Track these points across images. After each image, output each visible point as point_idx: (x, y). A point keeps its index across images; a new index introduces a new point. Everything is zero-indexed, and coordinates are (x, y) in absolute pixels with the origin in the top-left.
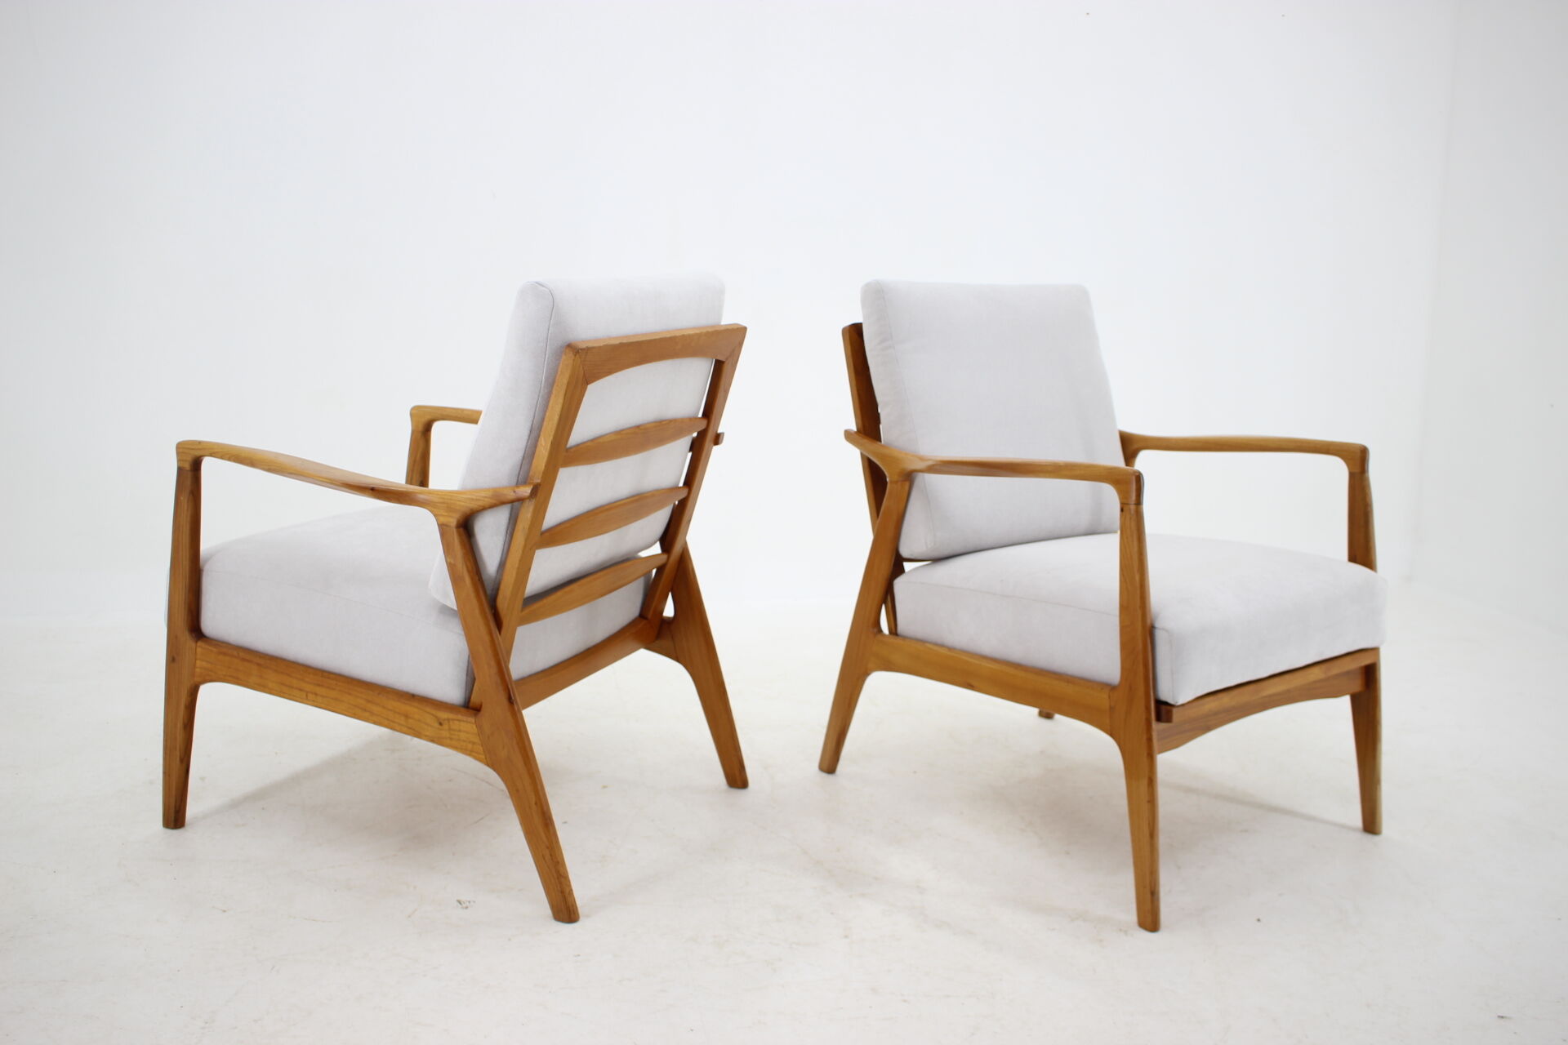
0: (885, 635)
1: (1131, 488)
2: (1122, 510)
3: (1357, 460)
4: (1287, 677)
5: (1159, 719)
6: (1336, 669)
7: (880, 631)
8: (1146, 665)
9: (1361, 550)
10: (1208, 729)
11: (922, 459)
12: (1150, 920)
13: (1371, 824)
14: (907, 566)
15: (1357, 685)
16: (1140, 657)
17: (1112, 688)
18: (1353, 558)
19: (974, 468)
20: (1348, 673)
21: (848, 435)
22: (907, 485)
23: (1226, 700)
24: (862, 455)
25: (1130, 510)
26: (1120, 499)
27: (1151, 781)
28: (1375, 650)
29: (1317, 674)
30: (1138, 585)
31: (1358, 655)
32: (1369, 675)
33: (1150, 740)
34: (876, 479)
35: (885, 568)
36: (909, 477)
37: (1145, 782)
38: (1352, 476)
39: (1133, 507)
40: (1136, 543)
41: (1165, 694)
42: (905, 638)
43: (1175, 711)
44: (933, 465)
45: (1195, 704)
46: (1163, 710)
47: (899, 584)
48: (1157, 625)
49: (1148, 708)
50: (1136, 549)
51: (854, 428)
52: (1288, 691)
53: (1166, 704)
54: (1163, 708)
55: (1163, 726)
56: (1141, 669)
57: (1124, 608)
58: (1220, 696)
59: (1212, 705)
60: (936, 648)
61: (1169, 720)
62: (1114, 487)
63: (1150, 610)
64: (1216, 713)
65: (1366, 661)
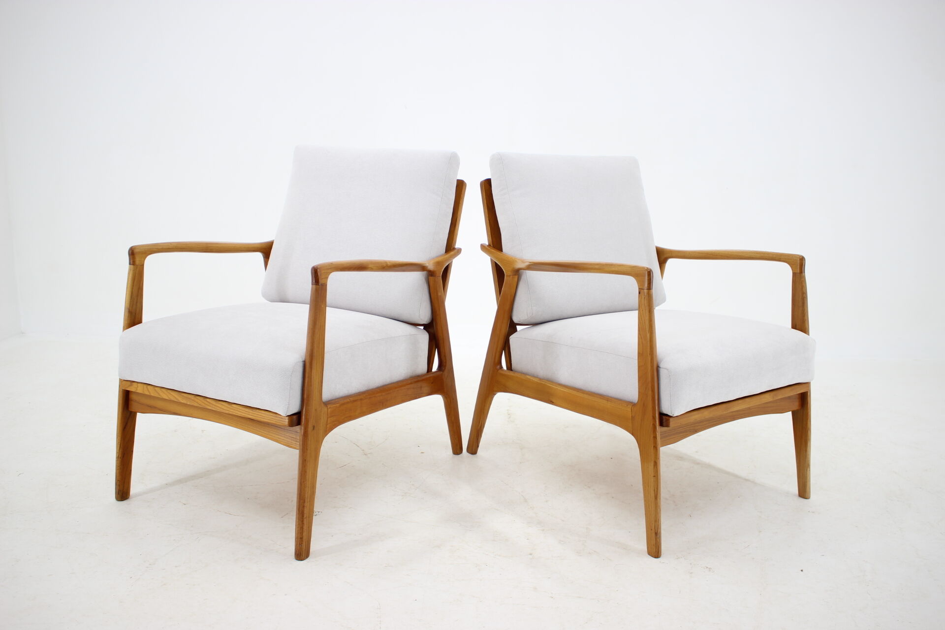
0: (504, 370)
1: (645, 279)
2: (639, 293)
3: (798, 265)
4: (747, 399)
5: (661, 424)
6: (780, 395)
7: (501, 367)
8: (653, 391)
9: (800, 322)
10: (696, 431)
11: (523, 262)
12: (655, 551)
13: (803, 492)
14: (519, 328)
15: (796, 406)
16: (650, 385)
17: (633, 405)
18: (794, 326)
19: (554, 267)
20: (789, 398)
21: (483, 247)
22: (516, 277)
23: (706, 414)
24: (492, 260)
25: (644, 293)
26: (638, 286)
27: (656, 464)
28: (807, 384)
29: (768, 398)
30: (648, 340)
31: (795, 386)
32: (803, 399)
33: (655, 437)
34: (499, 273)
35: (505, 328)
36: (517, 273)
37: (652, 464)
38: (794, 274)
39: (646, 291)
40: (647, 314)
41: (666, 409)
42: (516, 371)
43: (671, 419)
44: (530, 265)
45: (686, 415)
46: (664, 419)
47: (513, 338)
48: (661, 365)
49: (654, 418)
50: (647, 318)
51: (487, 243)
52: (749, 408)
53: (667, 415)
54: (664, 417)
55: (664, 429)
56: (650, 392)
57: (640, 355)
58: (702, 411)
59: (697, 416)
60: (532, 378)
61: (668, 426)
62: (635, 278)
63: (656, 356)
64: (701, 422)
65: (801, 390)
